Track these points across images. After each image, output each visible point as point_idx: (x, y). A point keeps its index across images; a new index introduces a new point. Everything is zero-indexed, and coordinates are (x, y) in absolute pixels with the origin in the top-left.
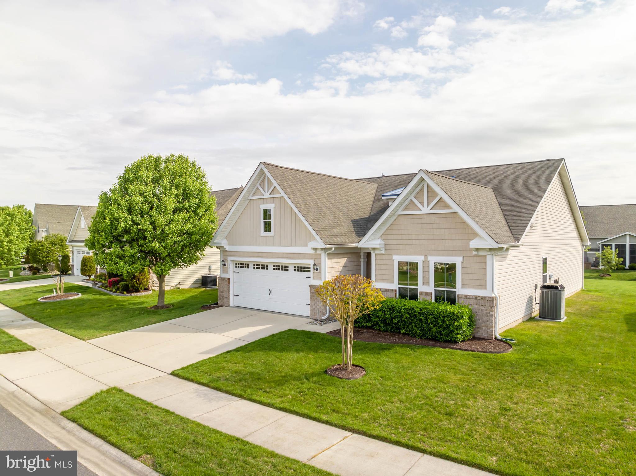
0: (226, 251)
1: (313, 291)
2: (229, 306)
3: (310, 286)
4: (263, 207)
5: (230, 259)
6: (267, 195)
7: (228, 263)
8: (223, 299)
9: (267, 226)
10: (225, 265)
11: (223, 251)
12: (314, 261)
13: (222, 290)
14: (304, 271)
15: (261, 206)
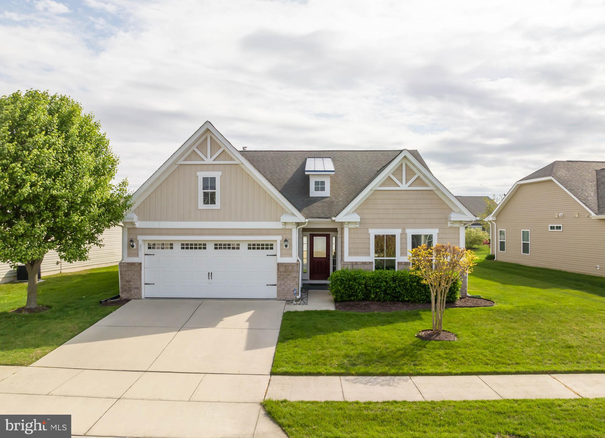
0: (136, 228)
1: (282, 269)
2: (140, 298)
3: (278, 264)
4: (202, 175)
5: (140, 238)
6: (209, 161)
7: (137, 244)
8: (131, 290)
9: (210, 198)
10: (133, 246)
11: (129, 229)
12: (282, 237)
13: (128, 279)
14: (263, 248)
15: (198, 174)
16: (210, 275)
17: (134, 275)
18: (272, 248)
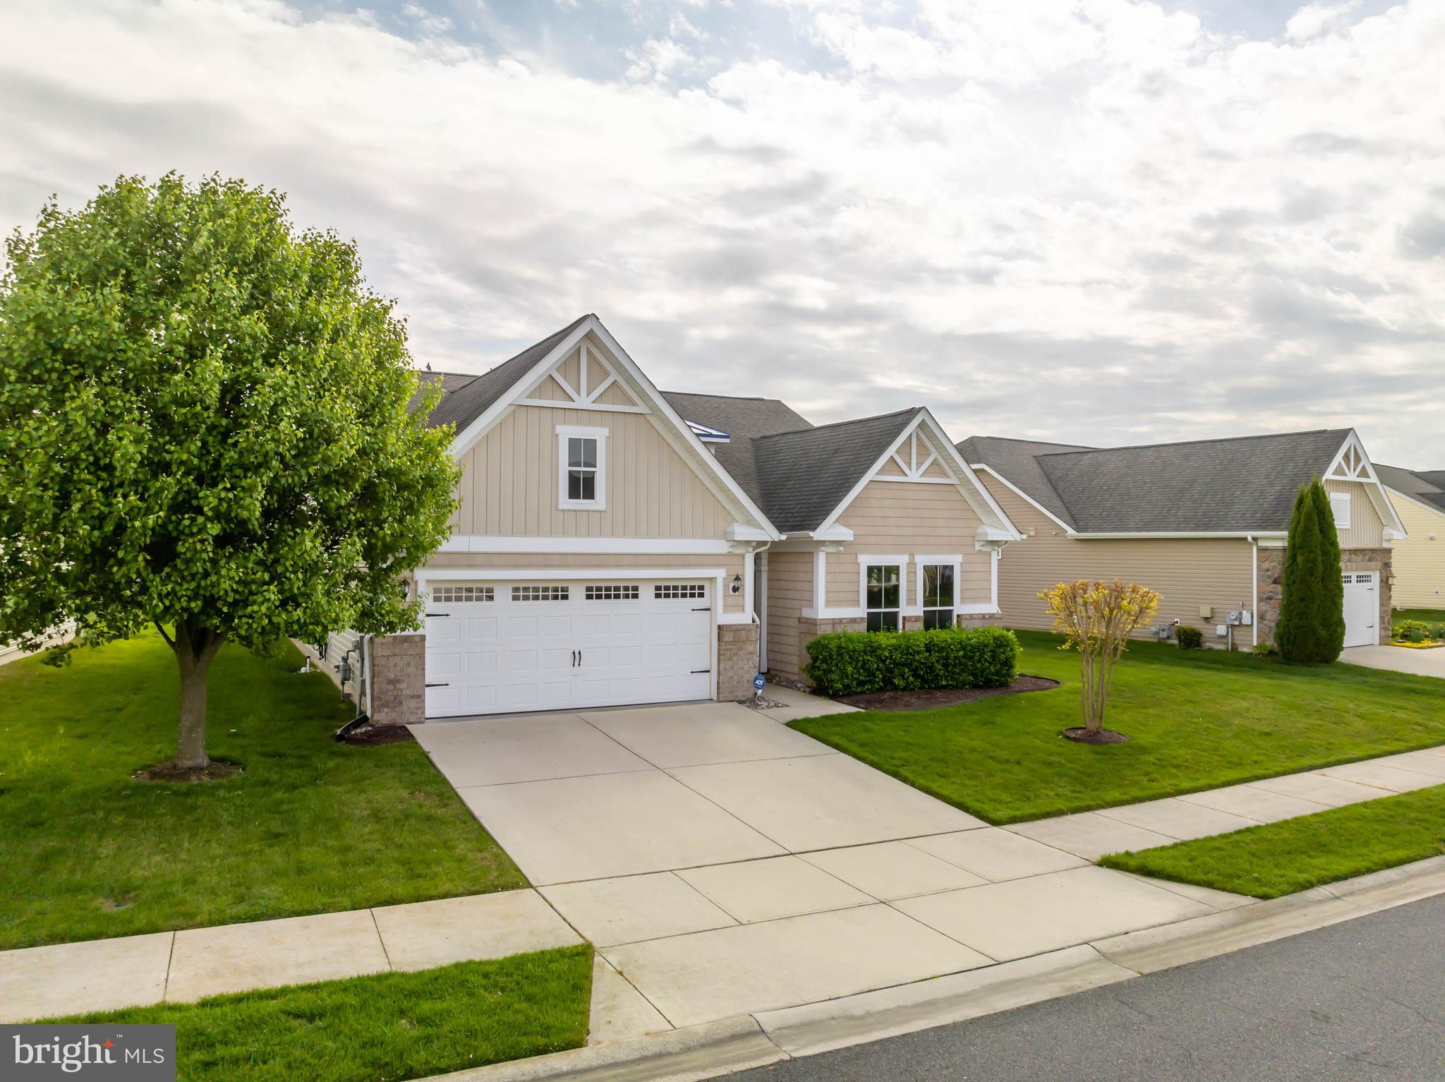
1: (727, 637)
3: (720, 627)
4: (566, 432)
5: (422, 576)
6: (583, 401)
8: (401, 702)
9: (582, 486)
12: (727, 571)
13: (392, 676)
14: (684, 596)
15: (560, 429)
16: (577, 657)
17: (409, 665)
18: (701, 595)
